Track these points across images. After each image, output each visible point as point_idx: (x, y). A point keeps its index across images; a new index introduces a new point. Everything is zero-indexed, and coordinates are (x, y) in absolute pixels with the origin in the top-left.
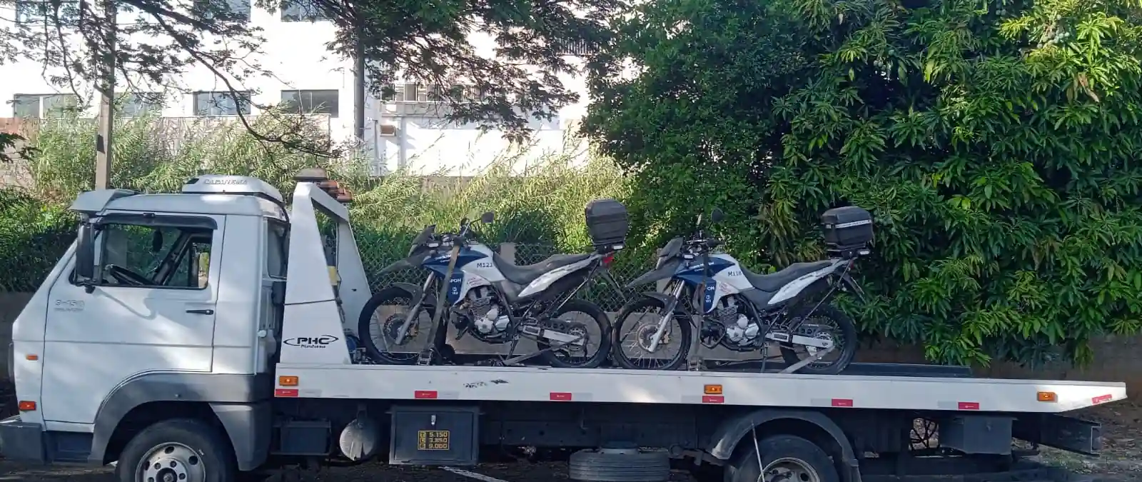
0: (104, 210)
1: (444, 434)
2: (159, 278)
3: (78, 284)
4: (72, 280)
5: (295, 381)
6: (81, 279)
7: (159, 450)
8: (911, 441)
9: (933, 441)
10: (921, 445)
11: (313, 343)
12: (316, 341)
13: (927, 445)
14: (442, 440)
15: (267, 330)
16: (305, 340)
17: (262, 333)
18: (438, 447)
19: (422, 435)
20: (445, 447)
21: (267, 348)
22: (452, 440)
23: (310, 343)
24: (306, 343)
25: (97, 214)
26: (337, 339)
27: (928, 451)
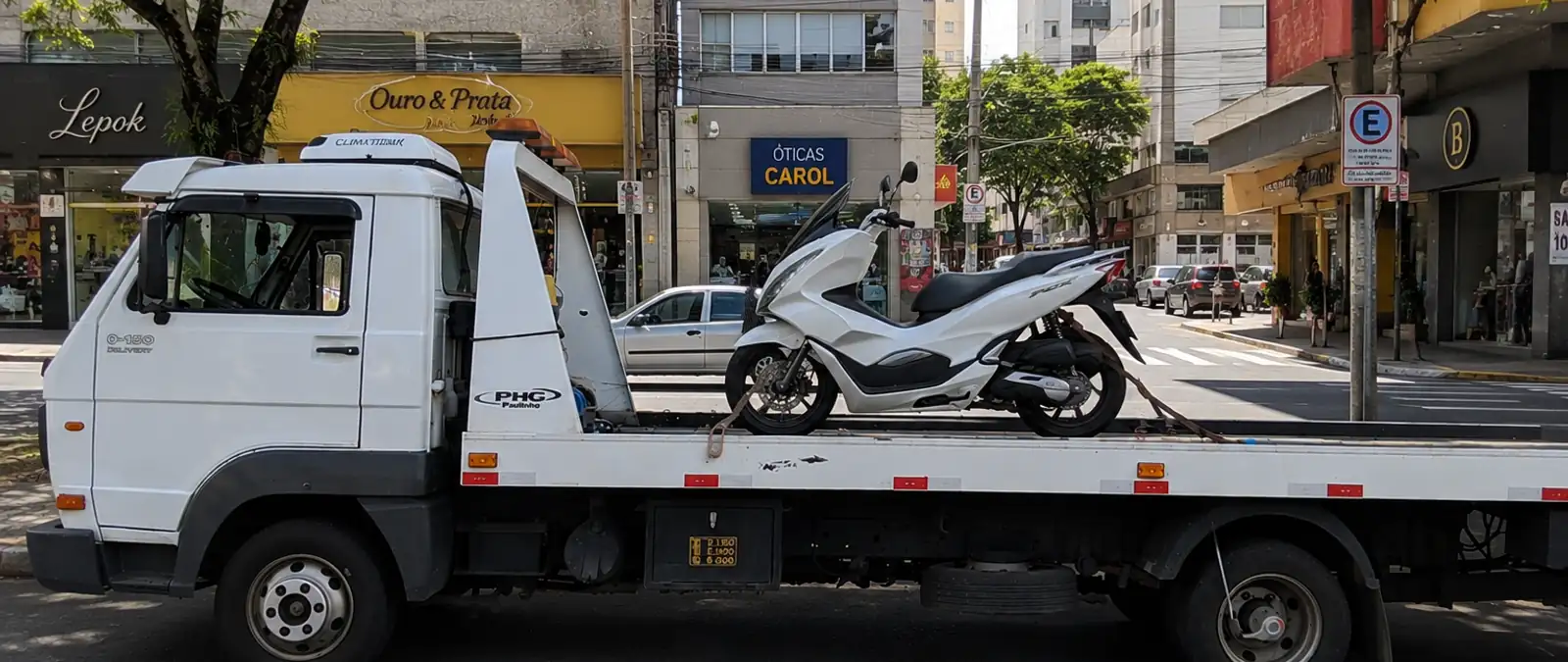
0: (179, 190)
1: (729, 541)
2: (265, 297)
3: (143, 310)
4: (134, 301)
5: (492, 459)
6: (147, 300)
7: (282, 566)
8: (1460, 547)
9: (1498, 547)
10: (1478, 555)
11: (520, 400)
12: (525, 397)
13: (1488, 555)
14: (726, 552)
15: (444, 380)
16: (509, 395)
17: (439, 385)
18: (720, 562)
19: (696, 543)
20: (730, 562)
21: (445, 408)
22: (741, 551)
23: (515, 399)
24: (510, 400)
25: (168, 198)
26: (558, 395)
27: (1489, 562)
